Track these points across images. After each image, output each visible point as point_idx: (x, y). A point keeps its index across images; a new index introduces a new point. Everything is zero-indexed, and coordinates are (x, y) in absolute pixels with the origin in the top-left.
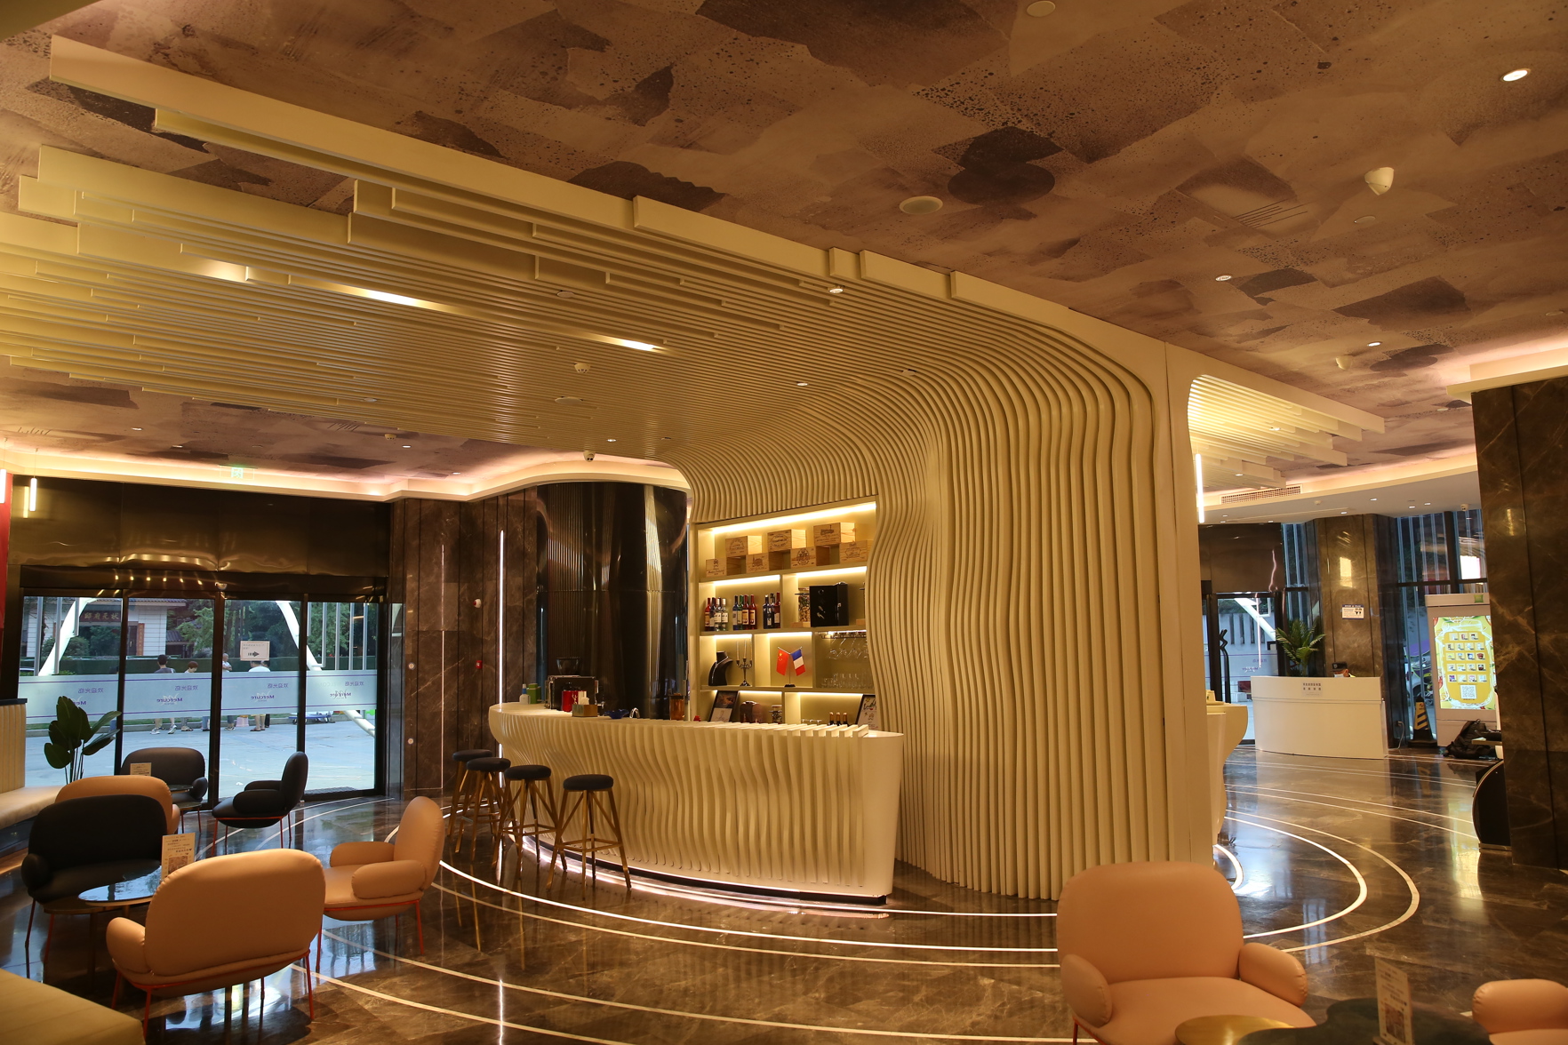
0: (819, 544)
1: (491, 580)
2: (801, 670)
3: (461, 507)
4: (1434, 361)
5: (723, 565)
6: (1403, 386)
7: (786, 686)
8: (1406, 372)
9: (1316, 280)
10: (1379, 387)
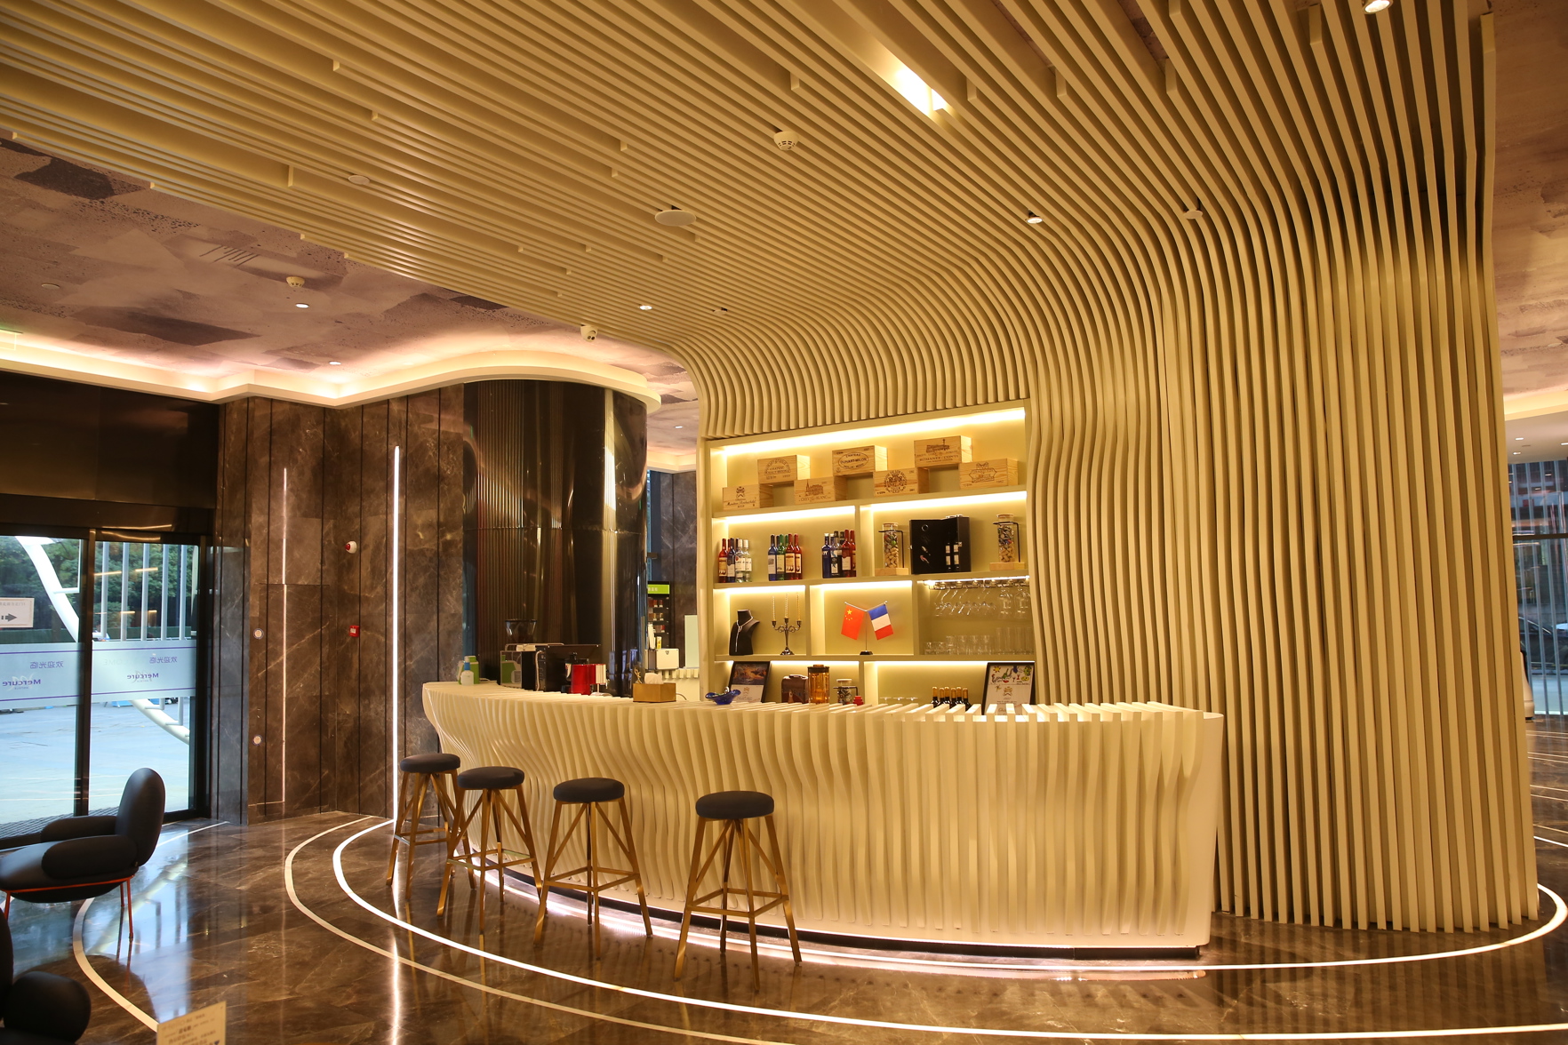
0: (924, 464)
1: (376, 514)
2: (884, 633)
3: (324, 414)
5: (754, 494)
7: (862, 653)
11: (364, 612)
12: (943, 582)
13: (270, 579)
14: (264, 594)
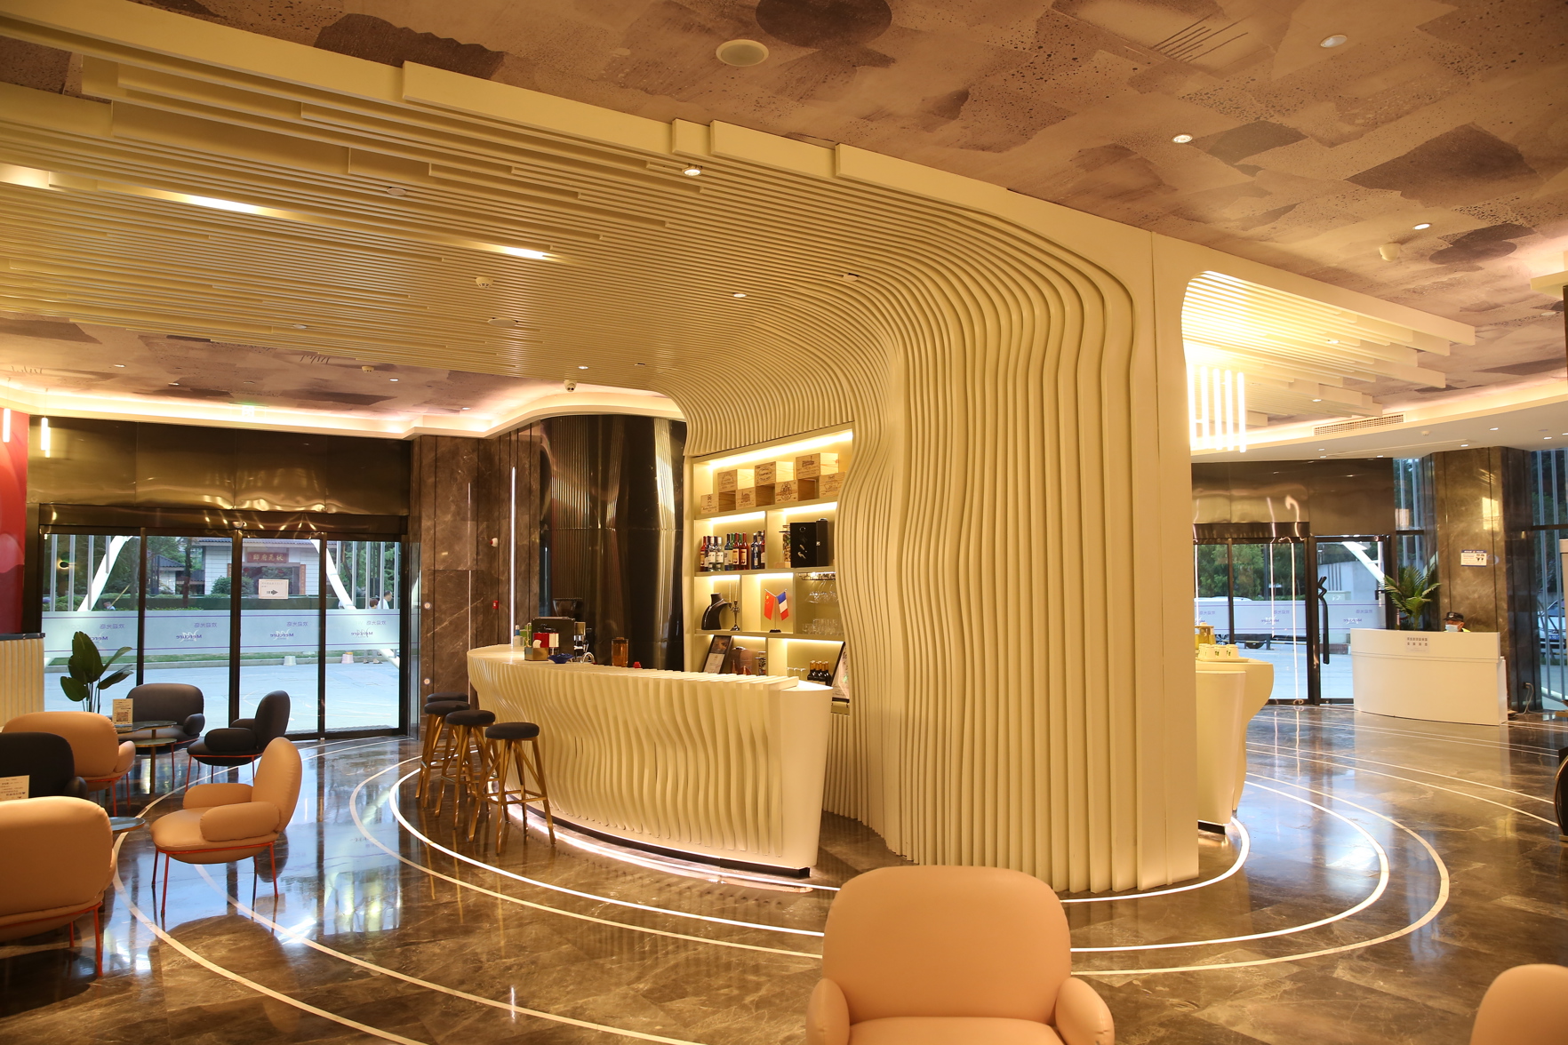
0: (801, 477)
1: (505, 518)
2: (785, 615)
3: (479, 444)
4: (1512, 248)
5: (716, 502)
6: (1483, 283)
7: (772, 631)
8: (1480, 264)
9: (1305, 137)
10: (1452, 285)
11: (500, 591)
12: (822, 574)
13: (436, 566)
14: (431, 577)
